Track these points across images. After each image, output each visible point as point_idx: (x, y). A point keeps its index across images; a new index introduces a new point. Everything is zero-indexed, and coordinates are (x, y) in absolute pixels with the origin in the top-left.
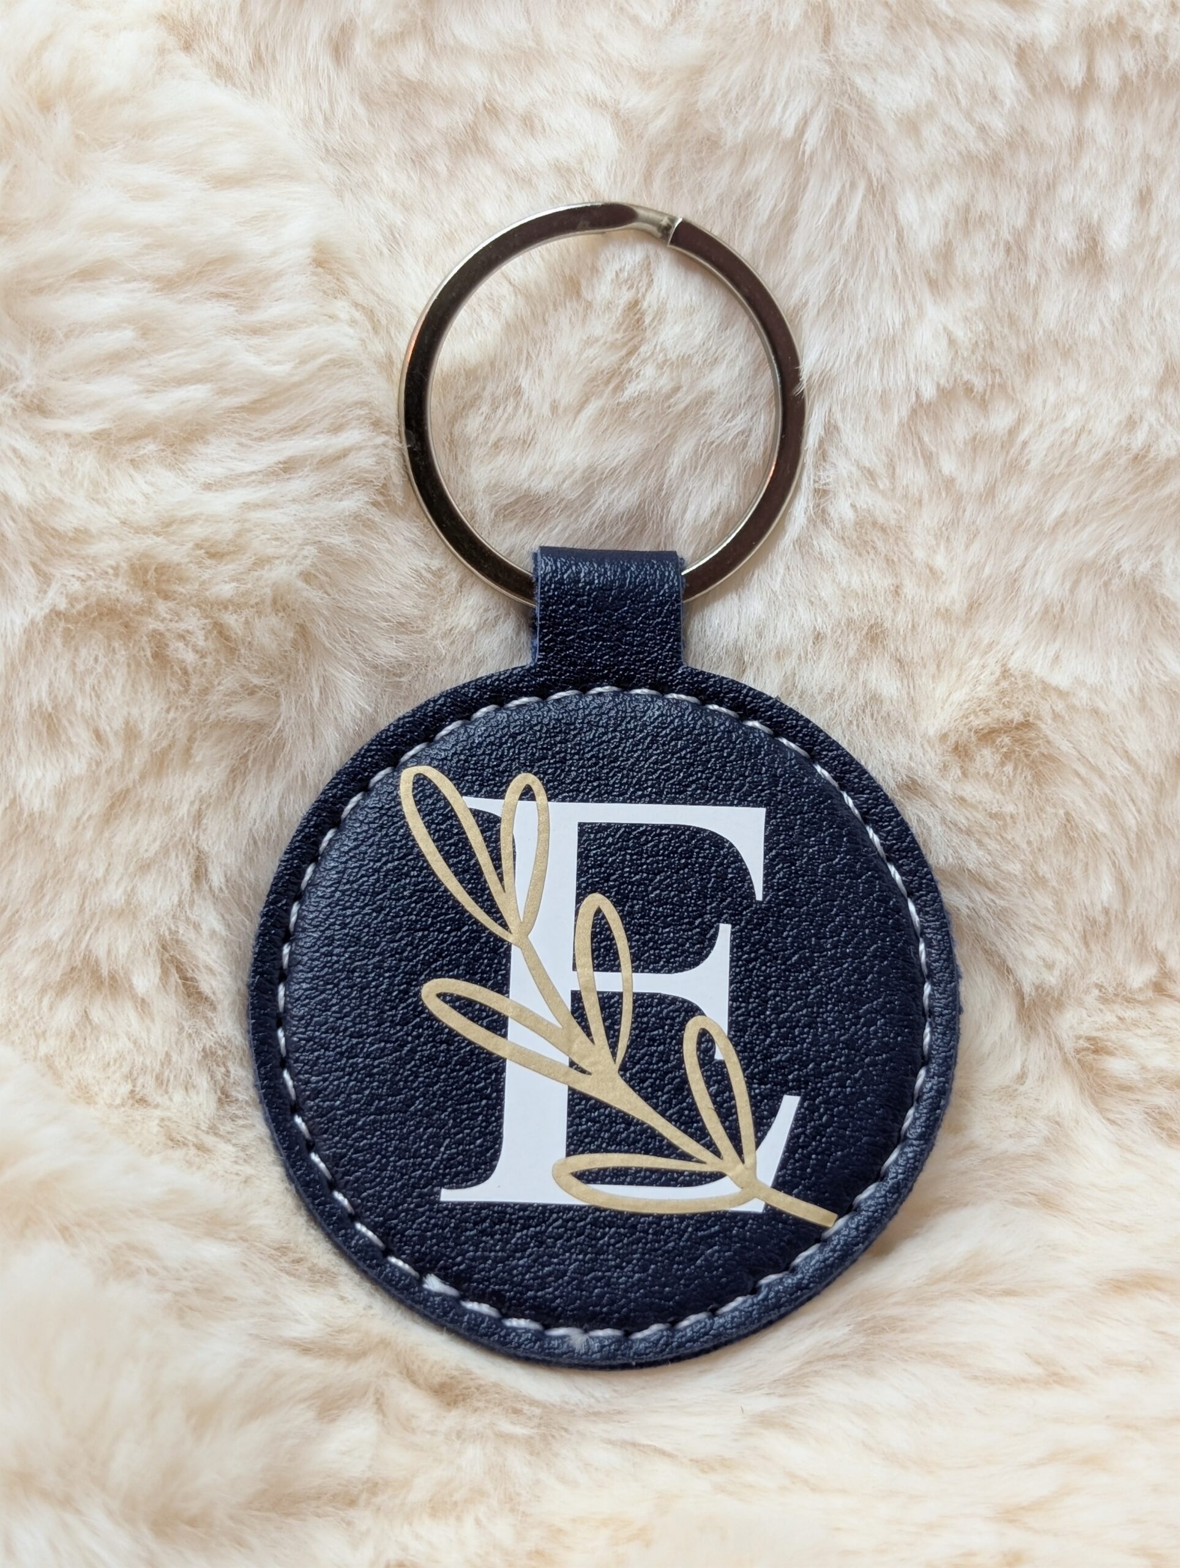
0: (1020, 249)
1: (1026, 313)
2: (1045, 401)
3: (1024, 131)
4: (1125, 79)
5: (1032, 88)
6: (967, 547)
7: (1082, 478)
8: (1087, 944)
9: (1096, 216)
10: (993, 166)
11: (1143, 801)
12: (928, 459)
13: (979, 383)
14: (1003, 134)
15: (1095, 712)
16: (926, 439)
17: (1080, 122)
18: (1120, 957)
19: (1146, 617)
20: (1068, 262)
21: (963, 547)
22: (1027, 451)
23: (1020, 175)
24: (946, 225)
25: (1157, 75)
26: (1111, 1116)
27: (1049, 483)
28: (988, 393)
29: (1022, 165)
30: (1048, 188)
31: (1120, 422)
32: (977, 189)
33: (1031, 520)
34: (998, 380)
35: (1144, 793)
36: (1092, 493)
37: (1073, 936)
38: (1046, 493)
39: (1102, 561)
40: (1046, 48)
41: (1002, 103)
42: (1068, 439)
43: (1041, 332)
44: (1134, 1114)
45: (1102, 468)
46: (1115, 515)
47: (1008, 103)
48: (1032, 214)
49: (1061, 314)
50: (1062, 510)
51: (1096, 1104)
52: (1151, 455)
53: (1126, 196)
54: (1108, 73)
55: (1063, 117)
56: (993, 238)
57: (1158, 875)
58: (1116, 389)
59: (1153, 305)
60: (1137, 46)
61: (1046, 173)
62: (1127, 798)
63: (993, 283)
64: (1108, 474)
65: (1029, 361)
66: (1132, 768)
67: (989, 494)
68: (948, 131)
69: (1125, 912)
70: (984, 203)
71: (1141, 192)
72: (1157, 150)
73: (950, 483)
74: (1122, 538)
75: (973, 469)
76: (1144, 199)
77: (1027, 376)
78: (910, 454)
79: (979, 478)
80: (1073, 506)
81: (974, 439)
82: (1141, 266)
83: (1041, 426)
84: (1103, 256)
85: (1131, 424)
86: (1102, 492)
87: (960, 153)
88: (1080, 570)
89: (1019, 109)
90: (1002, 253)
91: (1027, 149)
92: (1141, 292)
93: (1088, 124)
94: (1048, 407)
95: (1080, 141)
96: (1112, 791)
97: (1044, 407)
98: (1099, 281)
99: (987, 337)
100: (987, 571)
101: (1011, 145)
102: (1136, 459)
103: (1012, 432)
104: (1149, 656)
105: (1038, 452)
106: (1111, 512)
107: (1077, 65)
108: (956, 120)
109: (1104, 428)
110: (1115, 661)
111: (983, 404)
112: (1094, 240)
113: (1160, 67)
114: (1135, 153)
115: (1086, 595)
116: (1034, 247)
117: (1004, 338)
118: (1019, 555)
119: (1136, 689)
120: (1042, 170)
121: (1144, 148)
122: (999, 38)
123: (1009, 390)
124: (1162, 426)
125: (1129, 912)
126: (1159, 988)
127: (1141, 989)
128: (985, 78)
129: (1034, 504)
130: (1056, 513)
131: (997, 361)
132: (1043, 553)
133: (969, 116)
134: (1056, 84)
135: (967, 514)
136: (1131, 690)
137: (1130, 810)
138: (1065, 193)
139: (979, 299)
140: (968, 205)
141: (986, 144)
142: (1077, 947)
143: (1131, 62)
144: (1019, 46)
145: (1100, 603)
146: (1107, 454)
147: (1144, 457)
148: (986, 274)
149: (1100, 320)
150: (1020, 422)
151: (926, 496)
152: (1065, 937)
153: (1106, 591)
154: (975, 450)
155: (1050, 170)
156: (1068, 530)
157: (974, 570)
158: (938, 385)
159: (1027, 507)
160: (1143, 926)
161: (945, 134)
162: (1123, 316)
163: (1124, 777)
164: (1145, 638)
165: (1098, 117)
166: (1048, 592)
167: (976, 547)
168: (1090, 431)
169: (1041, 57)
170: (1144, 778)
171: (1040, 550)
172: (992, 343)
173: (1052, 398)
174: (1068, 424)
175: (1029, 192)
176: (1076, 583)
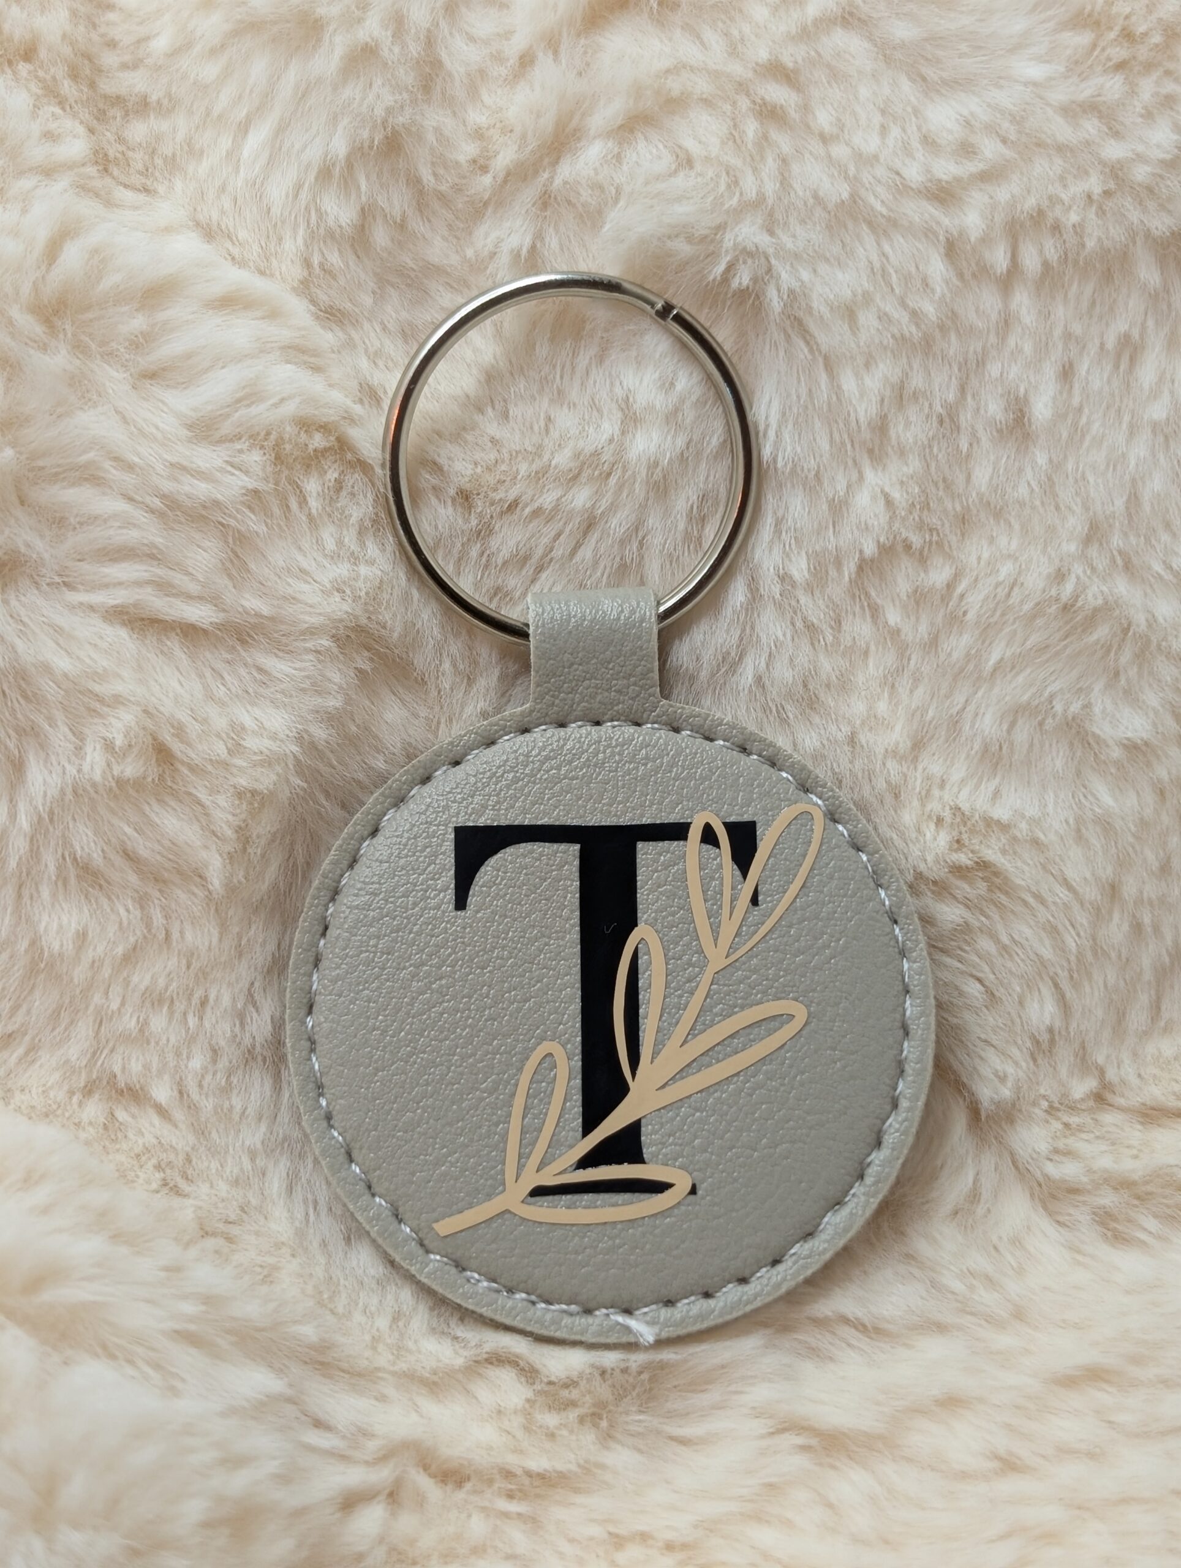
0: (952, 420)
1: (960, 479)
2: (979, 558)
3: (954, 315)
4: (1046, 265)
5: (961, 275)
6: (911, 691)
7: (1015, 626)
8: (1035, 1060)
9: (1022, 390)
10: (927, 346)
11: (1082, 925)
12: (875, 612)
13: (916, 540)
14: (934, 319)
15: (1036, 842)
16: (873, 594)
17: (1006, 305)
18: (1063, 1071)
19: (1079, 754)
20: (998, 431)
21: (908, 692)
22: (963, 604)
23: (951, 352)
24: (882, 400)
25: (1076, 262)
26: (1060, 1219)
27: (987, 631)
28: (926, 549)
29: (953, 346)
30: (978, 366)
31: (1049, 576)
32: (911, 368)
33: (971, 667)
34: (935, 538)
35: (1082, 919)
36: (1025, 640)
37: (1021, 1051)
38: (983, 642)
39: (1037, 702)
40: (973, 239)
41: (933, 291)
42: (1001, 592)
43: (974, 495)
44: (1082, 1216)
45: (1034, 617)
46: (1047, 661)
47: (938, 290)
48: (962, 390)
49: (991, 478)
50: (999, 657)
51: (1045, 1208)
52: (1079, 604)
53: (1050, 370)
54: (1031, 261)
55: (989, 300)
56: (926, 411)
57: (1096, 994)
58: (1045, 547)
59: (1077, 469)
60: (1057, 235)
61: (975, 352)
62: (1067, 923)
63: (927, 450)
64: (1040, 622)
65: (964, 522)
66: (1071, 895)
67: (933, 644)
68: (883, 317)
69: (1067, 1028)
70: (917, 381)
71: (1064, 367)
72: (1077, 329)
73: (895, 633)
74: (1054, 682)
75: (918, 619)
76: (1067, 373)
77: (963, 535)
78: (857, 609)
79: (923, 629)
80: (1008, 653)
81: (916, 591)
82: (1065, 435)
83: (976, 580)
84: (1030, 426)
85: (1060, 576)
86: (1034, 639)
87: (893, 336)
88: (1015, 713)
89: (949, 295)
90: (935, 424)
91: (958, 331)
92: (1065, 457)
93: (1013, 306)
94: (982, 563)
95: (1006, 321)
96: (1053, 916)
97: (979, 563)
98: (1027, 448)
99: (923, 499)
100: (931, 713)
101: (942, 328)
102: (1066, 608)
103: (950, 586)
104: (1083, 790)
105: (975, 603)
106: (1045, 657)
107: (1002, 253)
108: (890, 307)
109: (1035, 580)
110: (1052, 795)
111: (922, 559)
112: (1021, 410)
113: (1078, 254)
114: (1058, 332)
115: (1023, 734)
116: (966, 418)
117: (940, 500)
118: (959, 699)
119: (1071, 821)
120: (971, 349)
121: (1066, 327)
122: (929, 233)
123: (947, 548)
124: (1089, 578)
125: (1071, 1030)
126: (1101, 1098)
127: (1083, 1100)
128: (917, 268)
129: (973, 652)
130: (994, 658)
131: (934, 521)
132: (983, 697)
133: (903, 304)
134: (983, 271)
135: (912, 662)
136: (1067, 822)
137: (1069, 933)
138: (994, 369)
139: (914, 465)
140: (902, 381)
141: (917, 325)
142: (1025, 1061)
143: (1052, 251)
144: (948, 239)
145: (1036, 741)
146: (1038, 604)
147: (1073, 606)
148: (920, 443)
149: (1029, 484)
150: (957, 576)
151: (873, 648)
152: (1015, 1052)
153: (1041, 730)
154: (917, 603)
155: (979, 350)
156: (1005, 676)
157: (919, 713)
158: (878, 542)
159: (968, 654)
160: (1083, 1042)
161: (879, 318)
162: (1049, 479)
163: (1064, 904)
164: (1078, 773)
165: (1023, 301)
166: (987, 732)
167: (920, 691)
168: (1022, 584)
169: (968, 247)
170: (1082, 904)
171: (980, 694)
172: (928, 504)
173: (986, 555)
174: (1001, 578)
175: (960, 370)
176: (1013, 724)
